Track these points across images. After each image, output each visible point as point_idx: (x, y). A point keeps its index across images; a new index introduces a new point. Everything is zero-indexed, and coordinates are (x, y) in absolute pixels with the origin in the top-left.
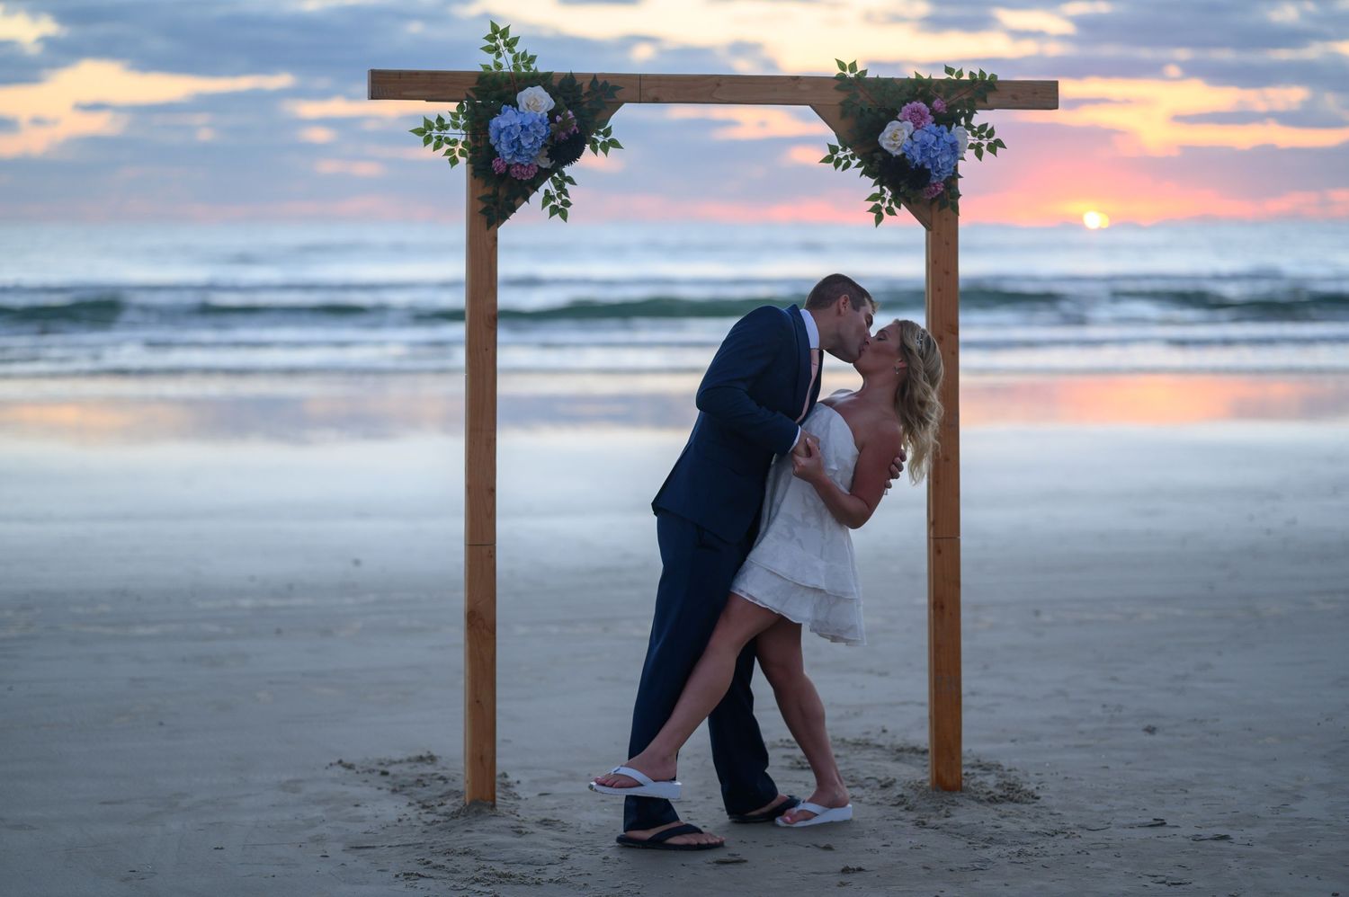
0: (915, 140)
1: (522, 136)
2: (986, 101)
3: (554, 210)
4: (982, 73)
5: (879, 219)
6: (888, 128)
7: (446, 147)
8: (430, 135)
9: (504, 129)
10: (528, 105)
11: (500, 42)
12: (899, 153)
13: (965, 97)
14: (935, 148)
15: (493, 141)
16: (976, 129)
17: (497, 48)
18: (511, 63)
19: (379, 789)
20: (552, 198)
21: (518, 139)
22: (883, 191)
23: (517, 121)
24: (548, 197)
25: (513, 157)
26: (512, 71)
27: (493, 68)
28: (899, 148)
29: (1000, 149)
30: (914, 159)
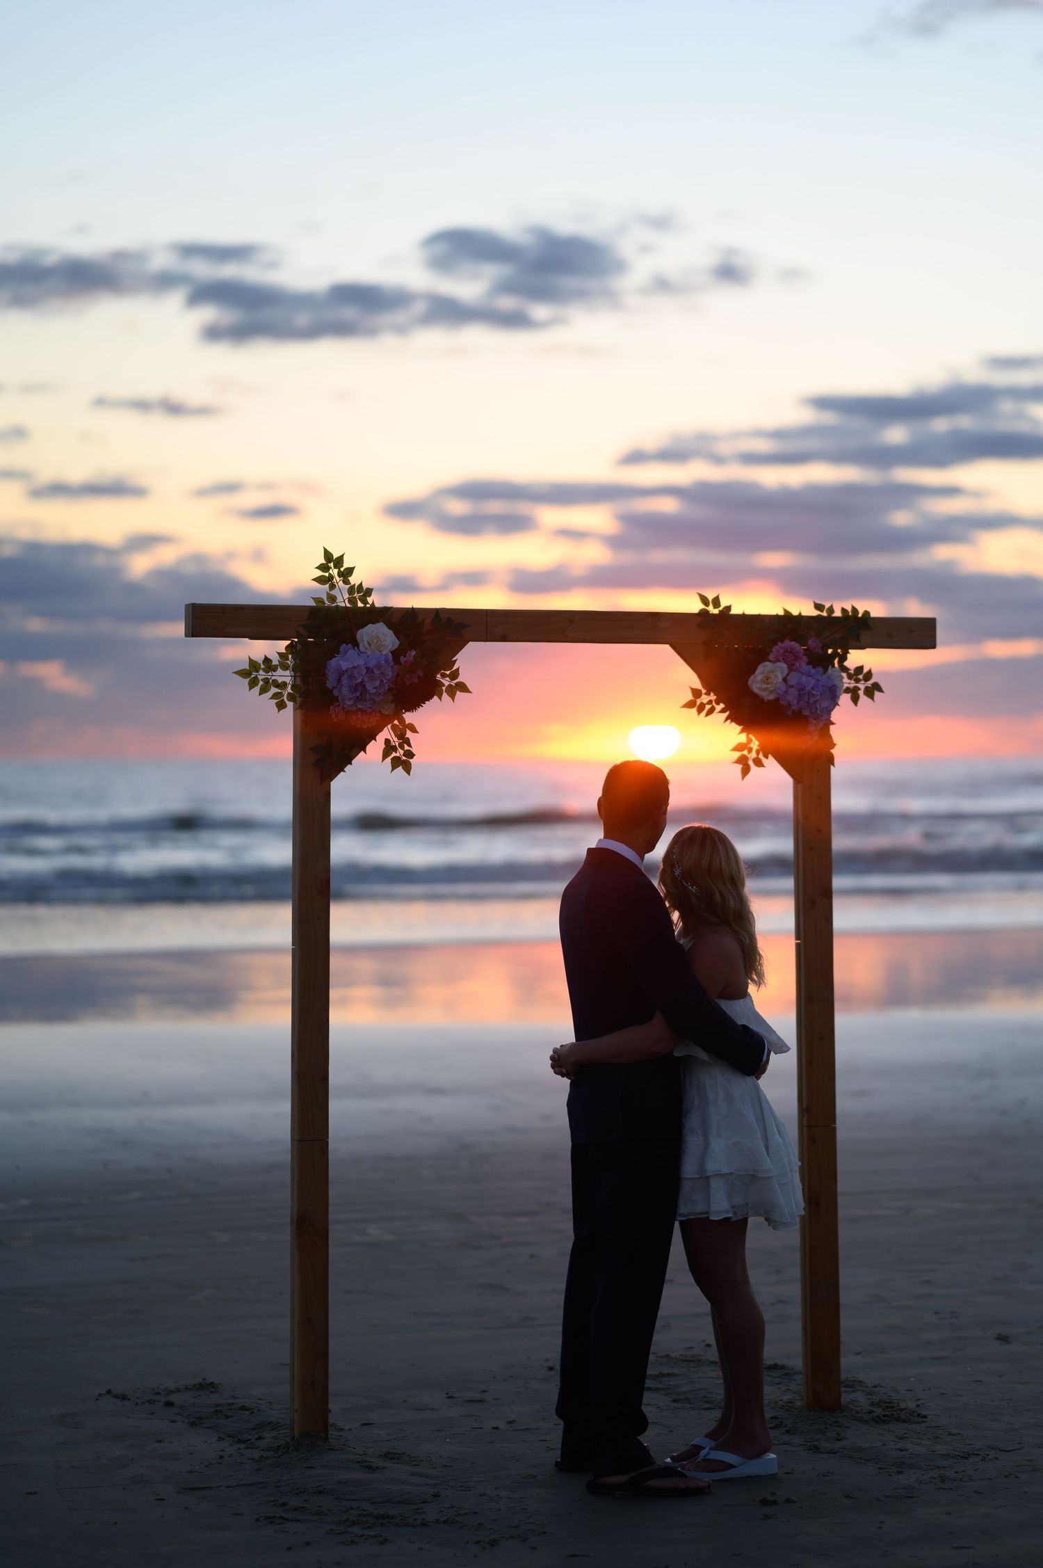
0: (790, 683)
1: (366, 679)
2: (859, 641)
3: (396, 763)
4: (854, 610)
5: (746, 771)
6: (759, 670)
7: (274, 690)
8: (256, 678)
9: (346, 671)
10: (370, 645)
11: (335, 572)
12: (771, 697)
13: (837, 635)
14: (814, 692)
15: (330, 684)
16: (852, 672)
17: (331, 578)
18: (346, 596)
19: (174, 1422)
20: (394, 749)
21: (362, 682)
22: (750, 741)
23: (360, 662)
24: (389, 748)
25: (355, 704)
26: (348, 605)
27: (326, 602)
28: (771, 692)
29: (877, 694)
30: (790, 705)
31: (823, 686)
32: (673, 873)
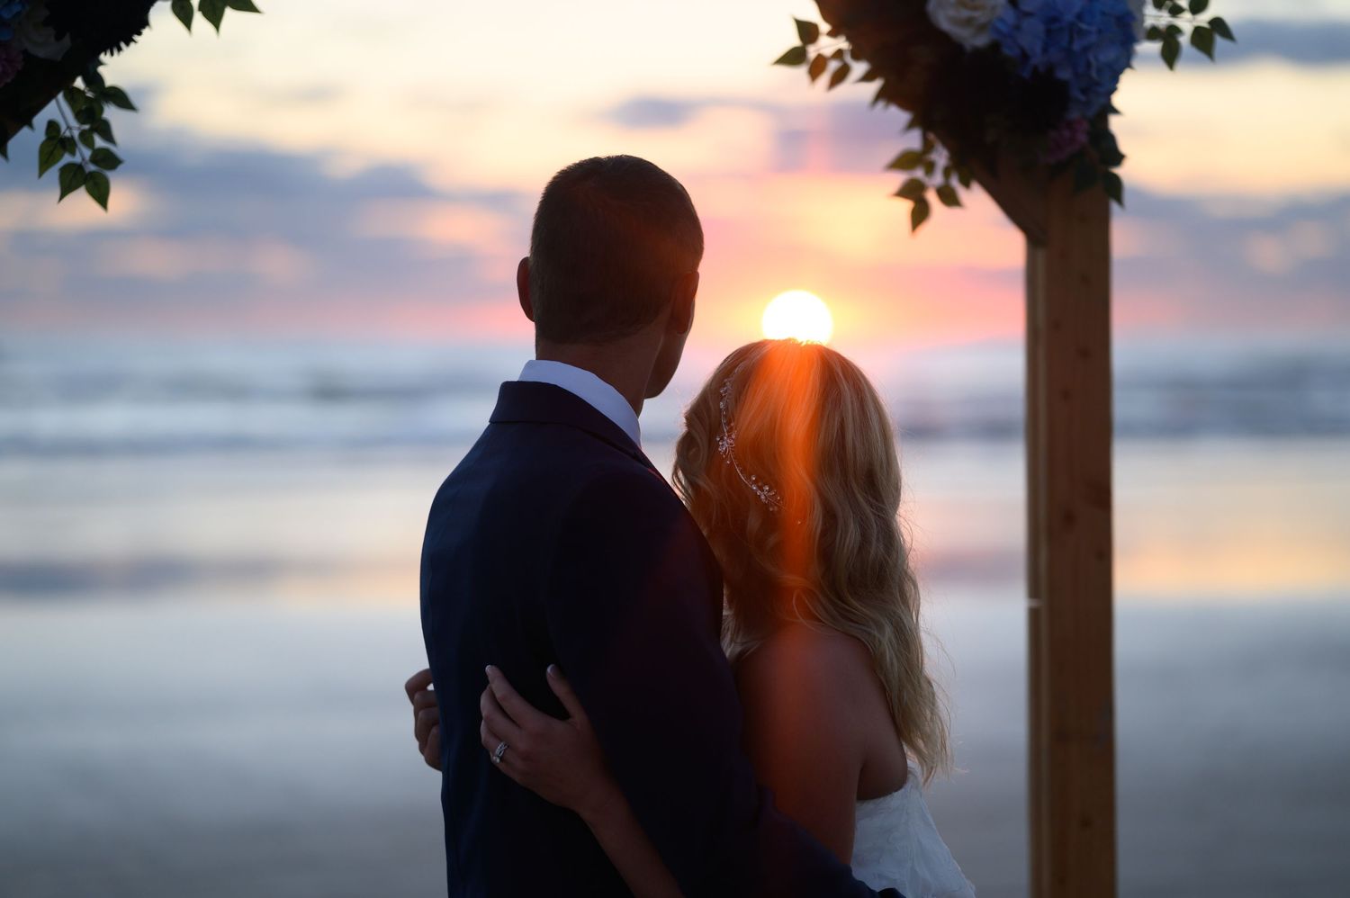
0: (1024, 7)
3: (72, 177)
5: (920, 215)
12: (981, 41)
14: (1084, 26)
20: (67, 145)
22: (929, 147)
24: (56, 143)
28: (982, 28)
29: (1219, 41)
30: (1025, 56)
31: (1103, 14)
32: (712, 445)
